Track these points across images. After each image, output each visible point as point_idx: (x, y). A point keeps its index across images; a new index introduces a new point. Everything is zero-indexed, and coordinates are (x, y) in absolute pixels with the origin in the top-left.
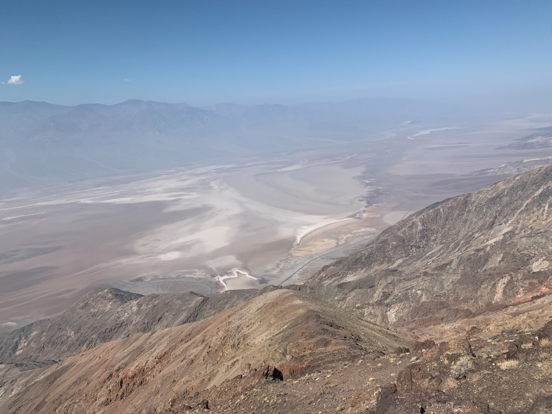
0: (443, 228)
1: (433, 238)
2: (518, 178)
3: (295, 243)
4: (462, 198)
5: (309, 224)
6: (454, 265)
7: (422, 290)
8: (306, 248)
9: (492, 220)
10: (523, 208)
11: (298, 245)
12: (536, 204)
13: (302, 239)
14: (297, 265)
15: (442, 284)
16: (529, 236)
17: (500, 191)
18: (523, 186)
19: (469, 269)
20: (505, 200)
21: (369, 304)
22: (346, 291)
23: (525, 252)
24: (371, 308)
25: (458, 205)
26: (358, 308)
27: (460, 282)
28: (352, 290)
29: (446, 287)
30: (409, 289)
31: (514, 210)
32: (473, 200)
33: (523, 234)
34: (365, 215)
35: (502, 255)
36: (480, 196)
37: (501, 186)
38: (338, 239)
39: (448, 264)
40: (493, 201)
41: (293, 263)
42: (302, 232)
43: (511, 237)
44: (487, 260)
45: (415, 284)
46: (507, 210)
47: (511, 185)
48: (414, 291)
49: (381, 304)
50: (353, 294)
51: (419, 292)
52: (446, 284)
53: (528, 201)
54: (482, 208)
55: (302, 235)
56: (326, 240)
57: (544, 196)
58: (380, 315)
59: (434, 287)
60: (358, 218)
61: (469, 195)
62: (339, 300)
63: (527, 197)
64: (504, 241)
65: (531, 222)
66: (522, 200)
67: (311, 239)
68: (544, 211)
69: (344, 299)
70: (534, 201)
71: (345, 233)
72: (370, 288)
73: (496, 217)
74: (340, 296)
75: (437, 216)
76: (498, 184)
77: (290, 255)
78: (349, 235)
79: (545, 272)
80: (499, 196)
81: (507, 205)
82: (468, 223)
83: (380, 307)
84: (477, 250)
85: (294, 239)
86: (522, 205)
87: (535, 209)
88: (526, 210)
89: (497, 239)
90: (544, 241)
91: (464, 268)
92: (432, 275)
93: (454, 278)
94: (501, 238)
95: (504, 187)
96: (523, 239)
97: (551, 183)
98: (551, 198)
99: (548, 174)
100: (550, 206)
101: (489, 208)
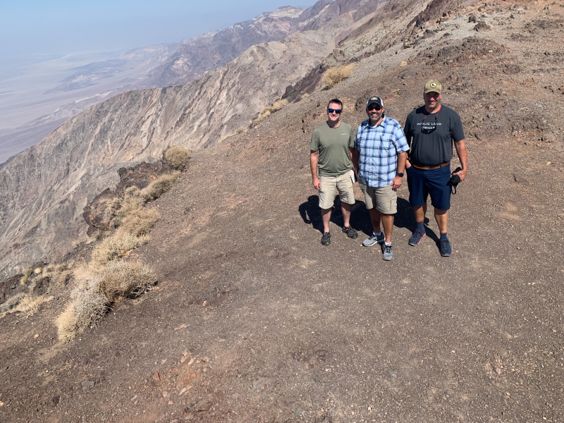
0: (17, 191)
1: (10, 205)
2: (74, 120)
4: (26, 153)
6: (44, 225)
7: (18, 264)
9: (65, 168)
10: (90, 148)
12: (100, 142)
15: (38, 249)
17: (62, 137)
18: (83, 127)
19: (61, 223)
20: (71, 144)
25: (24, 161)
27: (57, 239)
29: (44, 251)
30: (4, 269)
31: (82, 152)
32: (39, 152)
33: (97, 173)
35: (86, 199)
36: (45, 146)
37: (62, 132)
39: (37, 227)
40: (59, 147)
43: (88, 179)
44: (74, 209)
45: (8, 261)
46: (76, 155)
47: (71, 129)
48: (10, 269)
51: (17, 267)
52: (43, 248)
53: (92, 141)
54: (51, 158)
57: (104, 132)
59: (32, 255)
61: (33, 149)
63: (90, 137)
64: (83, 186)
65: (101, 159)
66: (86, 141)
68: (108, 146)
70: (97, 140)
73: (68, 164)
75: (5, 179)
76: (58, 130)
80: (64, 143)
81: (74, 149)
82: (43, 178)
84: (62, 202)
86: (87, 146)
87: (100, 147)
88: (94, 149)
89: (76, 185)
91: (56, 224)
92: (24, 244)
93: (49, 238)
94: (80, 183)
95: (65, 132)
96: (100, 178)
97: (106, 119)
98: (110, 133)
99: (99, 112)
100: (111, 141)
101: (58, 156)
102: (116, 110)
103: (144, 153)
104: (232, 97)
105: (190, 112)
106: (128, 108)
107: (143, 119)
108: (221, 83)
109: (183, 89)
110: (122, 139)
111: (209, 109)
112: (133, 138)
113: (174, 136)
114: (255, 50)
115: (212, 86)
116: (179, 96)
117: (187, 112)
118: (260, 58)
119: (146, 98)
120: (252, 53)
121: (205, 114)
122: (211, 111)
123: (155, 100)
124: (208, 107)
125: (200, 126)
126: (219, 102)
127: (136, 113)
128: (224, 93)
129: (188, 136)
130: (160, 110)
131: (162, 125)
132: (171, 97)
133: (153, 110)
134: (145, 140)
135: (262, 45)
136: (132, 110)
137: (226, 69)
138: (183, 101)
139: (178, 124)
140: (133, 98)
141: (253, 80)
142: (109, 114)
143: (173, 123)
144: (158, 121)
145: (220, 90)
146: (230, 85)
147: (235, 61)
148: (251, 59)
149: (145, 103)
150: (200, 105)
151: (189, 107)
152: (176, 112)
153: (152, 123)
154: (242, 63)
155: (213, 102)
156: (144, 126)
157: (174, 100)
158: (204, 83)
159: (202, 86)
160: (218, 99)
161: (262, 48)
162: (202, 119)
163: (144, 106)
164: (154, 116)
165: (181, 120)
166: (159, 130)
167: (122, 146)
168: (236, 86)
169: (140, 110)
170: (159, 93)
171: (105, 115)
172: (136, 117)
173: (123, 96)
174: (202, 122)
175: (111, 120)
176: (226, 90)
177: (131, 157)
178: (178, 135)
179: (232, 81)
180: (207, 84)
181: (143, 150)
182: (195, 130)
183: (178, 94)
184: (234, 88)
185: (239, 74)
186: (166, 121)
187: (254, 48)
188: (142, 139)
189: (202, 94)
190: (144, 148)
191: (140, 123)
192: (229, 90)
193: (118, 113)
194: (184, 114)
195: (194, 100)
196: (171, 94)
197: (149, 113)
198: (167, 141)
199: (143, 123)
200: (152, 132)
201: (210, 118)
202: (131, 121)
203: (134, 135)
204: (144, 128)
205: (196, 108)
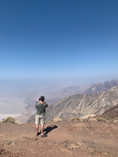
2: (63, 99)
10: (65, 107)
12: (68, 106)
16: (66, 115)
18: (65, 101)
20: (61, 105)
23: (66, 119)
31: (63, 108)
33: (65, 114)
34: (26, 113)
36: (55, 105)
37: (60, 102)
40: (58, 106)
43: (62, 115)
46: (62, 108)
47: (62, 101)
53: (66, 105)
54: (56, 108)
57: (69, 104)
60: (24, 114)
61: (52, 105)
63: (66, 104)
65: (67, 111)
68: (69, 108)
71: (19, 119)
73: (59, 110)
78: (21, 120)
80: (59, 104)
81: (61, 107)
82: (53, 113)
88: (66, 108)
89: (59, 116)
90: (69, 115)
96: (65, 116)
97: (71, 100)
98: (71, 104)
99: (70, 98)
100: (71, 106)
101: (57, 108)
102: (74, 99)
104: (106, 100)
105: (93, 102)
106: (77, 98)
108: (104, 95)
110: (73, 106)
111: (99, 102)
112: (76, 107)
113: (87, 108)
114: (115, 88)
115: (101, 96)
116: (91, 97)
117: (92, 102)
118: (117, 90)
119: (82, 97)
120: (114, 88)
122: (99, 103)
123: (84, 97)
125: (95, 106)
128: (104, 98)
129: (91, 109)
130: (85, 100)
132: (89, 97)
133: (83, 100)
134: (79, 108)
136: (78, 99)
137: (105, 92)
138: (92, 99)
139: (89, 105)
140: (79, 96)
141: (114, 96)
142: (72, 99)
144: (84, 103)
145: (103, 97)
146: (106, 96)
147: (109, 90)
148: (114, 90)
149: (81, 98)
151: (93, 101)
152: (89, 102)
153: (82, 103)
154: (111, 91)
155: (100, 100)
157: (89, 98)
158: (98, 95)
159: (98, 96)
160: (102, 100)
162: (96, 104)
166: (84, 106)
167: (73, 108)
168: (108, 97)
169: (80, 99)
170: (86, 96)
172: (78, 101)
173: (76, 95)
174: (96, 106)
175: (72, 101)
177: (75, 112)
178: (89, 108)
179: (107, 95)
180: (99, 95)
181: (78, 110)
182: (94, 107)
185: (109, 94)
186: (86, 104)
187: (115, 87)
189: (97, 98)
192: (106, 98)
194: (91, 102)
195: (95, 99)
197: (82, 101)
198: (85, 109)
199: (80, 103)
200: (81, 106)
201: (99, 105)
202: (77, 102)
203: (77, 106)
204: (80, 104)
205: (95, 101)
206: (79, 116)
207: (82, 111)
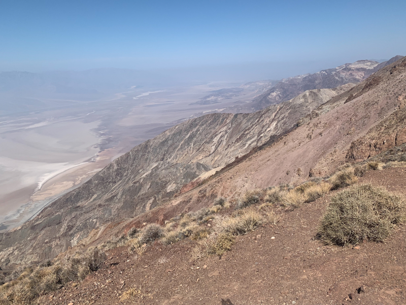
0: (132, 166)
1: (125, 174)
2: (177, 127)
3: (37, 189)
4: (144, 144)
5: (50, 172)
6: (119, 197)
7: (97, 218)
8: (46, 192)
9: (162, 157)
10: (179, 147)
11: (39, 190)
12: (187, 144)
13: (43, 185)
14: (37, 208)
15: (110, 212)
16: (166, 169)
17: (167, 137)
18: (180, 133)
19: (129, 197)
20: (170, 142)
21: (56, 238)
22: (37, 231)
23: (164, 180)
24: (57, 240)
25: (141, 148)
26: (47, 243)
27: (122, 208)
28: (42, 229)
29: (113, 214)
30: (88, 219)
31: (174, 149)
32: (151, 144)
33: (163, 167)
34: (98, 159)
35: (150, 184)
36: (156, 141)
37: (168, 133)
38: (75, 181)
39: (115, 196)
40: (163, 143)
41: (33, 206)
42: (43, 179)
43: (156, 170)
44: (140, 189)
45: (92, 214)
46: (171, 149)
47: (173, 132)
48: (91, 220)
49: (65, 235)
50: (43, 232)
51: (94, 220)
52: (113, 211)
53: (182, 142)
54: (156, 149)
55: (43, 181)
56: (65, 182)
57: (191, 138)
58: (65, 245)
59: (105, 214)
60: (92, 161)
61: (149, 141)
62: (31, 240)
63: (182, 140)
64: (151, 174)
65: (184, 155)
66: (179, 142)
67: (51, 184)
68: (191, 148)
69: (35, 238)
70: (185, 142)
71: (81, 175)
72: (57, 224)
73: (164, 155)
74: (33, 236)
75: (128, 157)
76: (166, 132)
77: (30, 200)
78: (84, 176)
79: (173, 192)
80: (166, 141)
81: (171, 146)
83: (65, 238)
84: (135, 183)
85: (37, 185)
86: (179, 145)
87: (186, 147)
88: (181, 148)
89: (148, 173)
90: (175, 170)
91: (126, 197)
92: (104, 205)
93: (119, 205)
94: (150, 172)
95: (169, 134)
97: (195, 130)
98: (195, 139)
99: (193, 124)
100: (194, 144)
101: (161, 149)
102: (203, 125)
103: (210, 157)
104: (279, 127)
105: (248, 134)
106: (210, 124)
107: (217, 133)
108: (275, 116)
109: (249, 116)
110: (200, 145)
111: (260, 133)
112: (207, 145)
113: (232, 149)
114: (308, 94)
115: (269, 117)
116: (245, 121)
117: (246, 132)
118: (310, 100)
119: (223, 119)
120: (304, 96)
121: (256, 137)
122: (261, 135)
123: (228, 121)
124: (260, 132)
125: (250, 144)
126: (269, 129)
127: (214, 128)
128: (274, 124)
129: (240, 150)
130: (229, 129)
131: (228, 139)
132: (239, 121)
133: (225, 128)
134: (213, 148)
135: (315, 91)
136: (213, 126)
137: (282, 106)
138: (246, 125)
139: (237, 141)
140: (216, 118)
141: (298, 116)
142: (198, 127)
143: (234, 139)
144: (226, 136)
145: (273, 120)
146: (280, 118)
147: (291, 101)
148: (302, 100)
149: (222, 122)
150: (256, 129)
151: (249, 129)
152: (239, 132)
153: (221, 137)
154: (295, 103)
155: (265, 128)
156: (216, 138)
157: (241, 123)
158: (263, 114)
159: (262, 116)
160: (269, 127)
161: (314, 93)
162: (253, 139)
163: (220, 124)
164: (224, 133)
165: (240, 138)
166: (224, 143)
167: (199, 149)
168: (284, 120)
169: (217, 127)
170: (232, 117)
171: (195, 127)
172: (213, 131)
173: (209, 116)
174: (252, 143)
175: (198, 130)
176: (277, 121)
177: (201, 158)
178: (235, 148)
179: (283, 115)
180: (266, 115)
181: (210, 155)
182: (246, 147)
183: (245, 119)
184: (282, 121)
185: (289, 111)
186: (231, 137)
187: (307, 93)
188: (212, 146)
189: (260, 121)
190: (211, 153)
191: (214, 136)
192: (278, 122)
193: (203, 127)
194: (243, 134)
195: (253, 125)
196: (240, 119)
197: (222, 130)
198: (227, 151)
199: (216, 136)
200: (219, 143)
201: (258, 140)
202: (209, 133)
203: (208, 143)
204: (215, 140)
205: (252, 132)
206: (198, 171)
207: (218, 156)
